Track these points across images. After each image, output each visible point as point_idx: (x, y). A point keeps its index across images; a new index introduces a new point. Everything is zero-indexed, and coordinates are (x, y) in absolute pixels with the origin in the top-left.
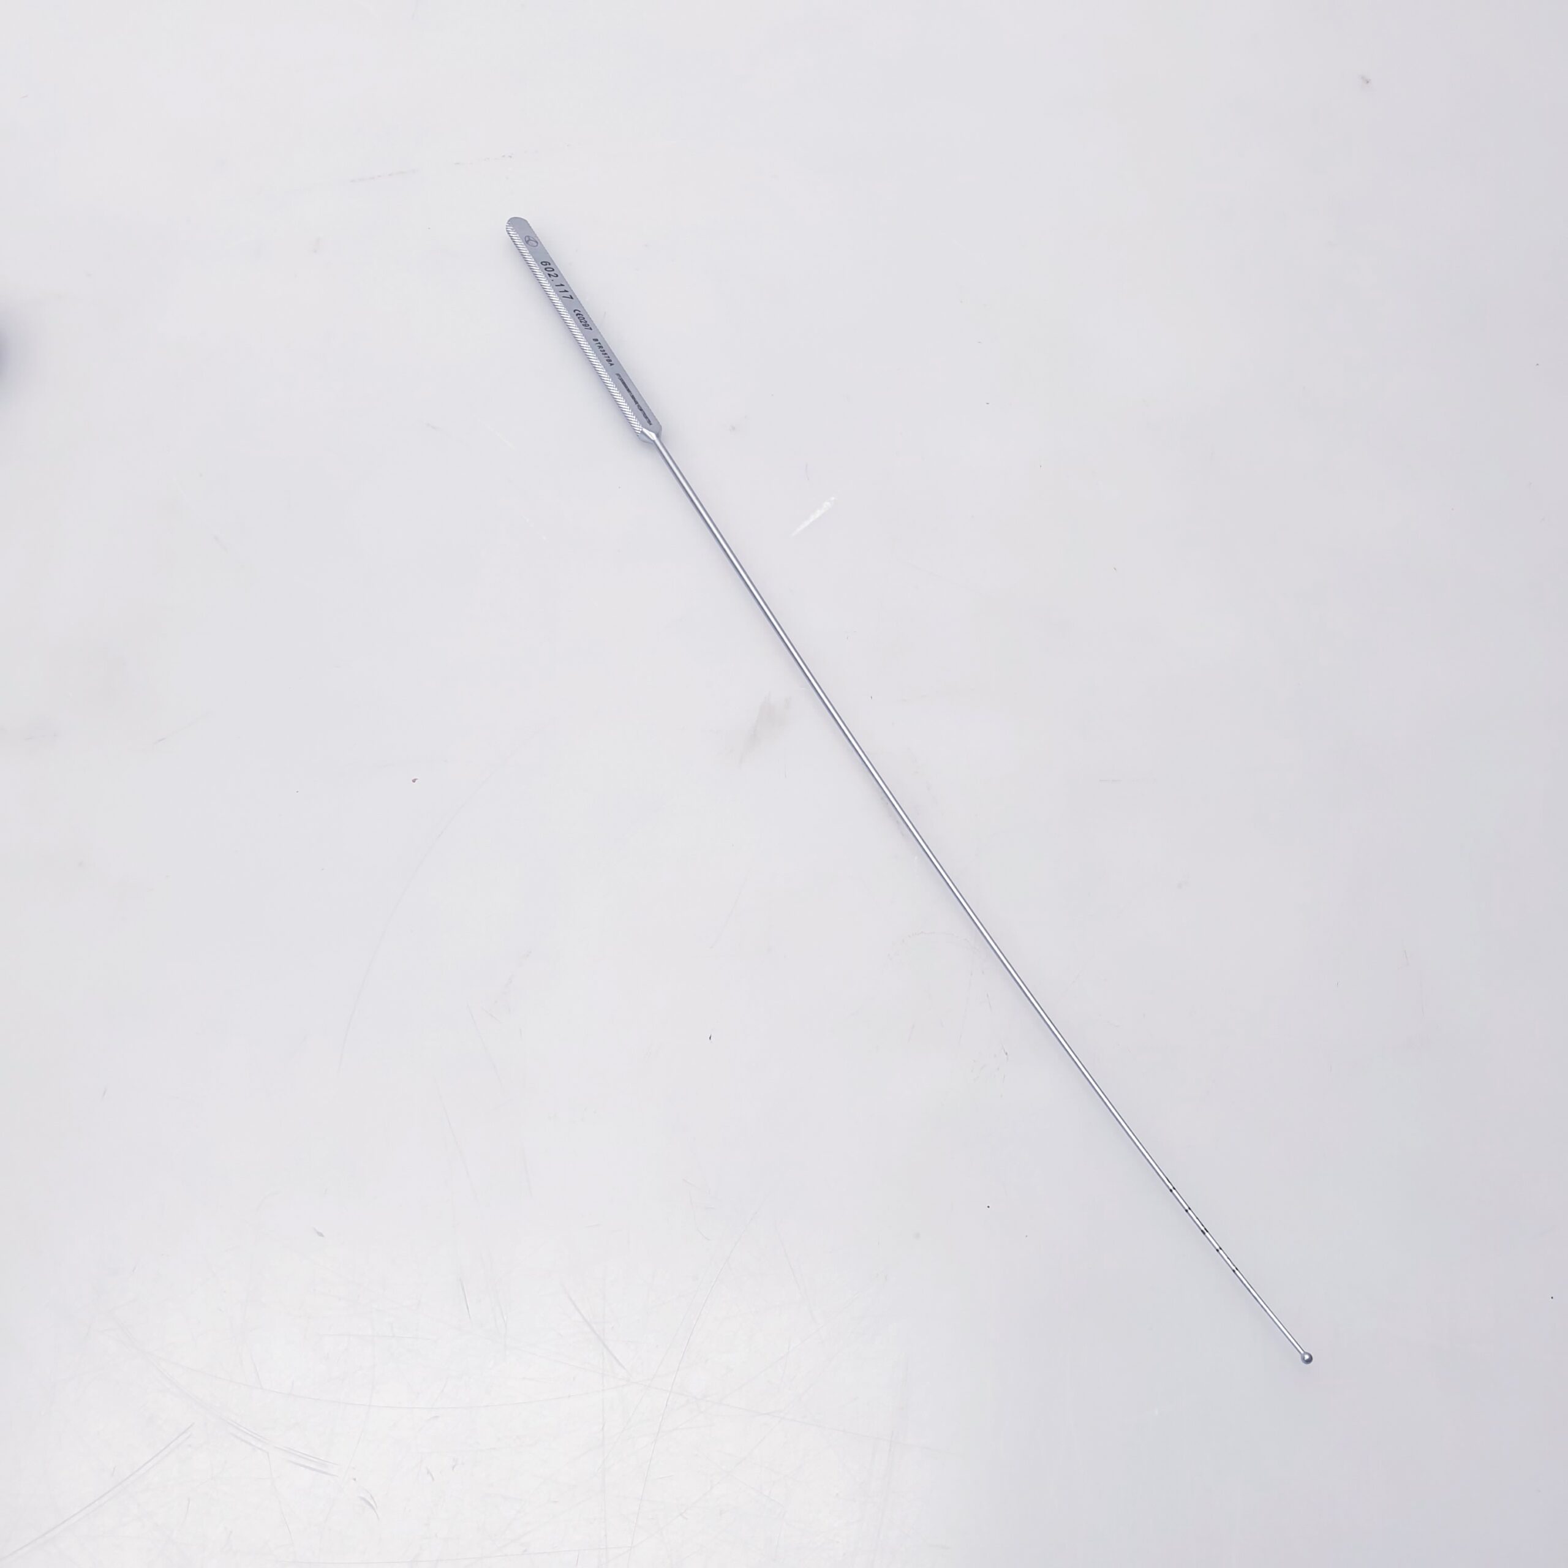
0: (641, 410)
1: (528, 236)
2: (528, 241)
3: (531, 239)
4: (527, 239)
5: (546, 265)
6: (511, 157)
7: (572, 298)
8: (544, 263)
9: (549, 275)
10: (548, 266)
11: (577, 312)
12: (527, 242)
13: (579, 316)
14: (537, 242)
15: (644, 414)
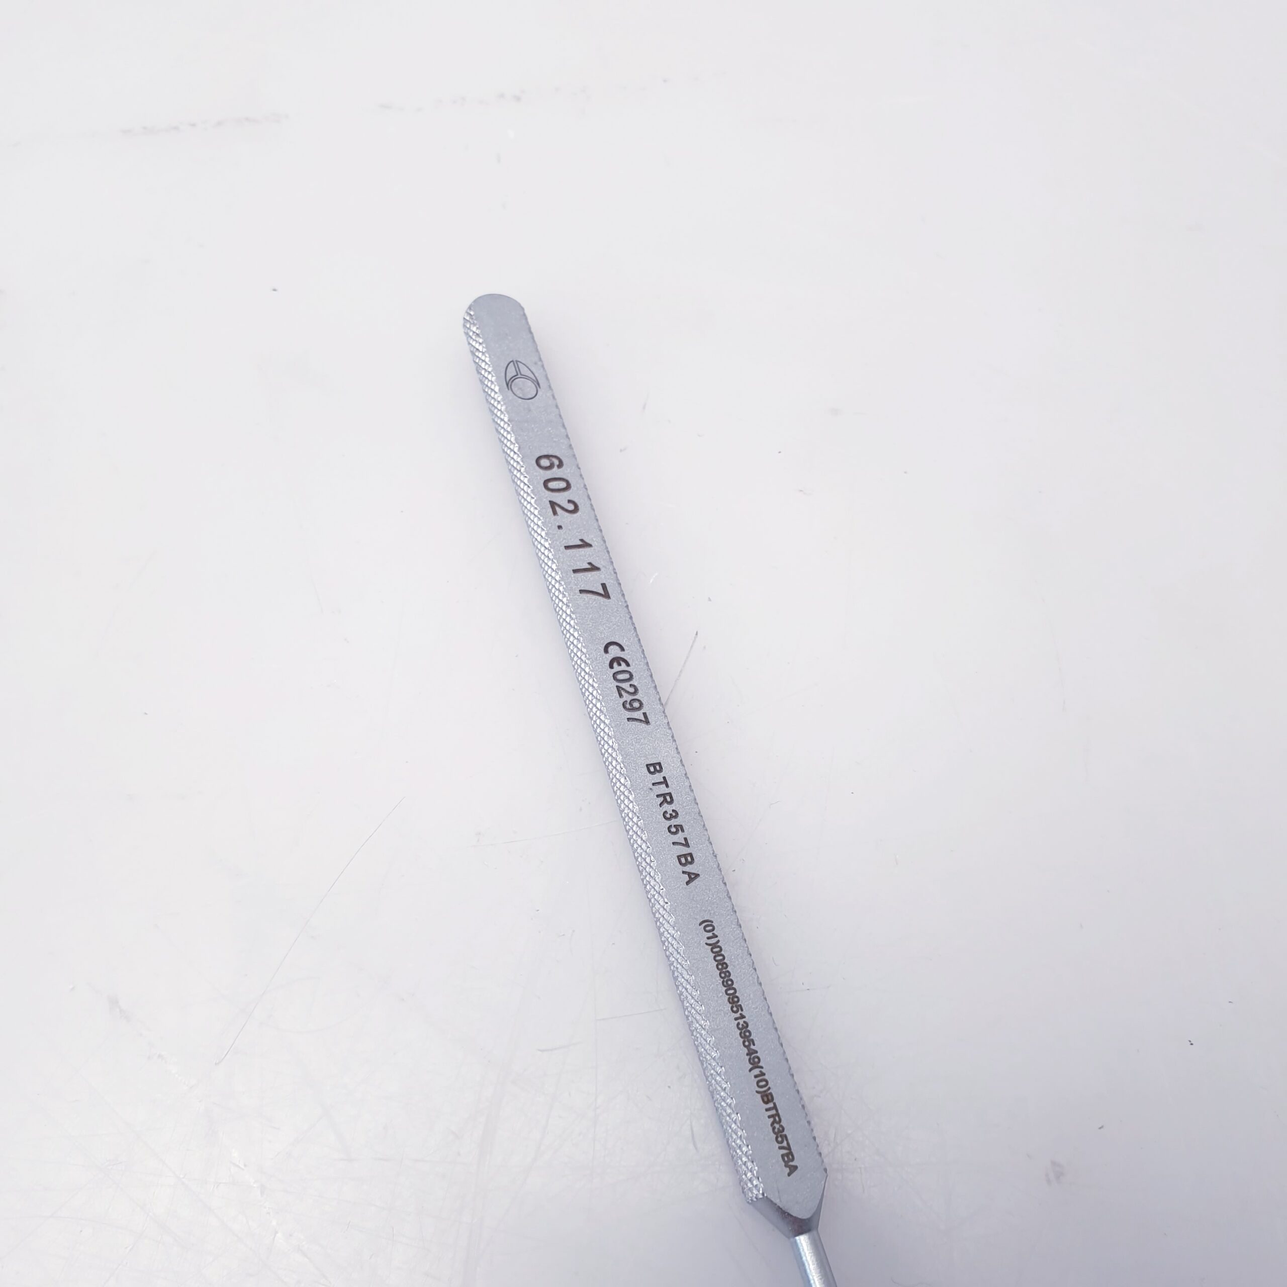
0: (767, 1097)
1: (516, 363)
2: (514, 378)
3: (524, 371)
4: (511, 372)
5: (551, 467)
6: (518, 99)
7: (606, 595)
8: (545, 462)
9: (553, 504)
10: (555, 472)
11: (614, 651)
12: (509, 384)
13: (616, 668)
14: (537, 384)
15: (776, 1118)
